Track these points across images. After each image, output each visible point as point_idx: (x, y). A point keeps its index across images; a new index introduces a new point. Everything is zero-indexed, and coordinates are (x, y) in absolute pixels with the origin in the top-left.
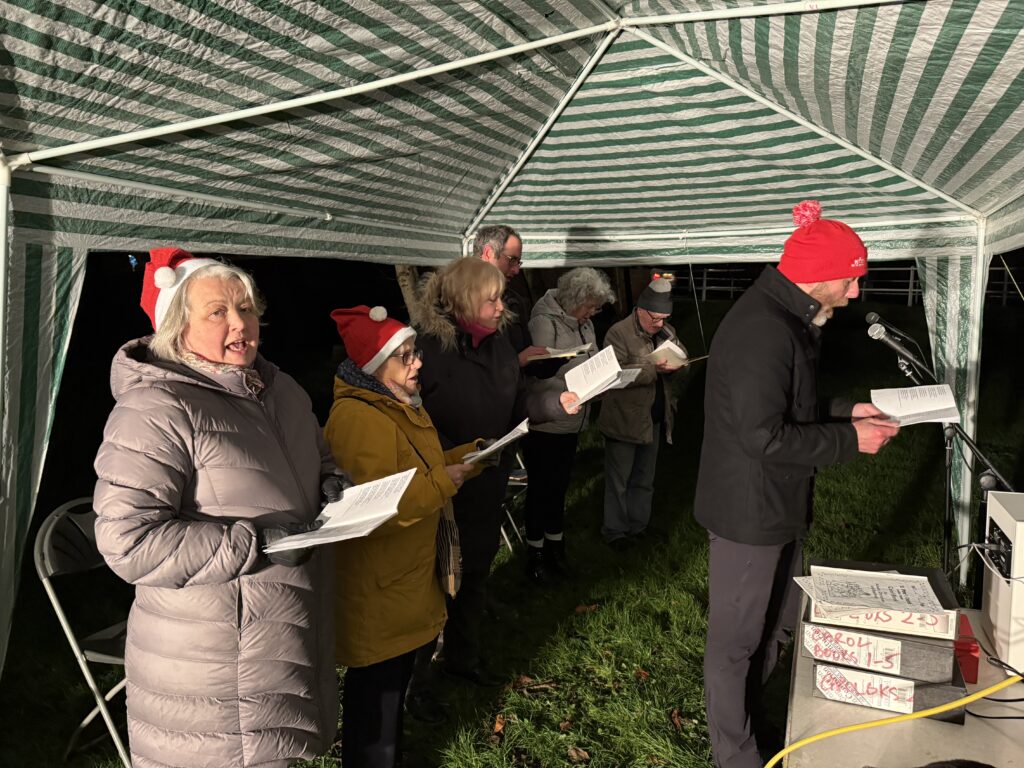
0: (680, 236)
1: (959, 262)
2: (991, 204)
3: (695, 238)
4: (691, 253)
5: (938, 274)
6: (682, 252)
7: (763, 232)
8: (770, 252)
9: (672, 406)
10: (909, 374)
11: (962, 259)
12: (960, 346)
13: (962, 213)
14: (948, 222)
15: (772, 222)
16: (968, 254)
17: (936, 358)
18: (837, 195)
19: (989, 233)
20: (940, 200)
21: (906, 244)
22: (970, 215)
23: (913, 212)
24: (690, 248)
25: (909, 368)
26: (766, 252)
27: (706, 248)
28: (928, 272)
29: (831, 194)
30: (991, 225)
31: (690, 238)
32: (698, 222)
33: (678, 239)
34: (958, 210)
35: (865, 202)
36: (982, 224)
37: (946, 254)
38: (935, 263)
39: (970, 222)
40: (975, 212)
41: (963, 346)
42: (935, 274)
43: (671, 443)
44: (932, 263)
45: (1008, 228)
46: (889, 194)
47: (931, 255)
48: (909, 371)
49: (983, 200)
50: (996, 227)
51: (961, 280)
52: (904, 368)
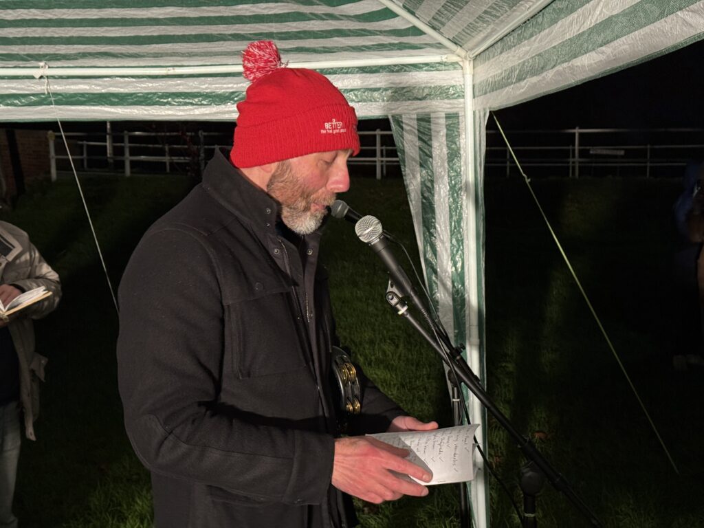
0: (36, 73)
1: (443, 121)
2: (482, 35)
3: (61, 77)
4: (58, 103)
5: (420, 139)
6: (43, 100)
7: (171, 71)
8: (186, 104)
9: (33, 372)
10: (402, 310)
11: (448, 117)
12: (454, 241)
13: (443, 50)
14: (427, 64)
15: (183, 55)
16: (454, 111)
17: (426, 260)
18: (276, 15)
19: (478, 81)
20: (416, 31)
21: (376, 94)
22: (453, 55)
23: (381, 47)
24: (55, 94)
25: (402, 302)
26: (180, 104)
27: (83, 95)
28: (407, 136)
29: (265, 12)
30: (480, 68)
31: (53, 77)
32: (62, 49)
33: (32, 77)
34: (439, 46)
35: (316, 29)
36: (468, 67)
37: (427, 110)
38: (415, 123)
39: (454, 65)
40: (459, 50)
41: (458, 241)
42: (416, 139)
43: (33, 438)
44: (410, 123)
45: (512, 70)
46: (348, 17)
47: (409, 111)
48: (403, 305)
49: (471, 29)
50: (491, 70)
51: (449, 147)
52: (394, 301)
